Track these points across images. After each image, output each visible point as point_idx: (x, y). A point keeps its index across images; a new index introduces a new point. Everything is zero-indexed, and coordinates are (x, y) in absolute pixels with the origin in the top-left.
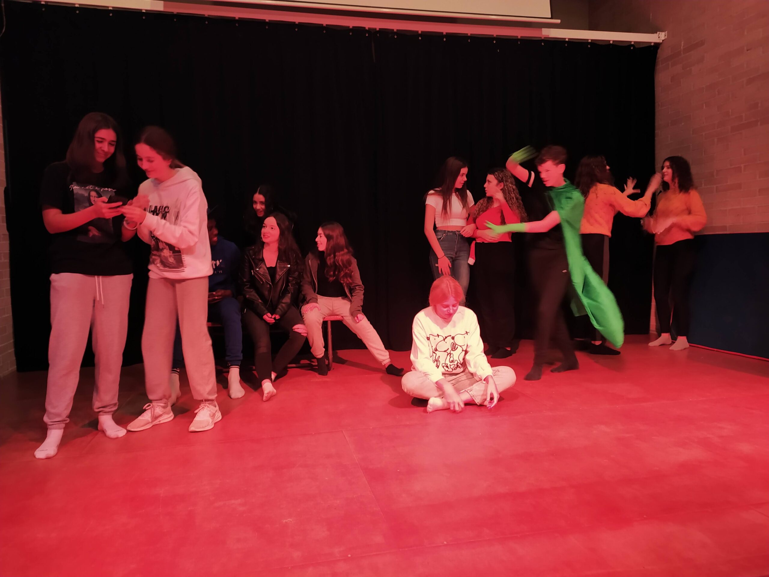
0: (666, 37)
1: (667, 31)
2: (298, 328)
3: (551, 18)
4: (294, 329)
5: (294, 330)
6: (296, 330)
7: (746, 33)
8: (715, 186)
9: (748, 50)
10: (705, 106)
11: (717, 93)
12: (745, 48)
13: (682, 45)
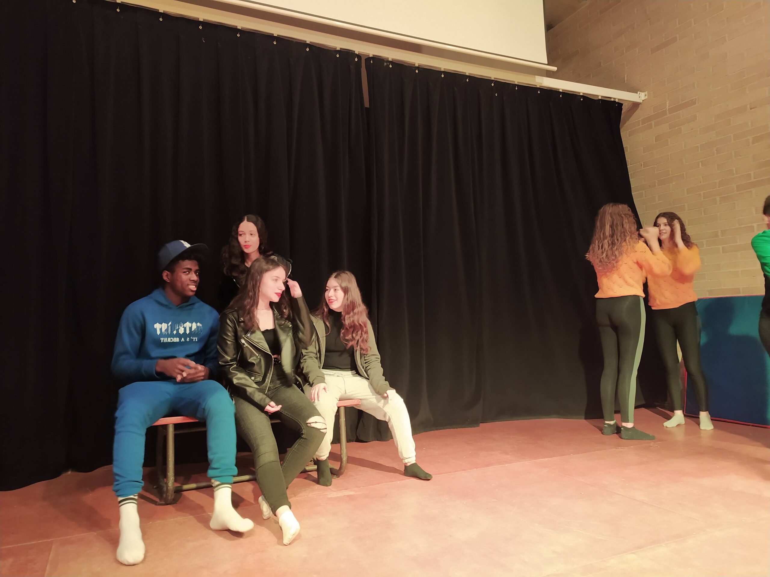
0: (647, 97)
1: (647, 92)
2: (316, 422)
3: (548, 64)
4: (310, 423)
5: (309, 425)
6: (313, 425)
7: (748, 92)
8: (721, 247)
9: (751, 109)
10: (702, 165)
11: (715, 151)
12: (748, 106)
13: (668, 105)
